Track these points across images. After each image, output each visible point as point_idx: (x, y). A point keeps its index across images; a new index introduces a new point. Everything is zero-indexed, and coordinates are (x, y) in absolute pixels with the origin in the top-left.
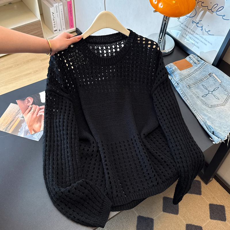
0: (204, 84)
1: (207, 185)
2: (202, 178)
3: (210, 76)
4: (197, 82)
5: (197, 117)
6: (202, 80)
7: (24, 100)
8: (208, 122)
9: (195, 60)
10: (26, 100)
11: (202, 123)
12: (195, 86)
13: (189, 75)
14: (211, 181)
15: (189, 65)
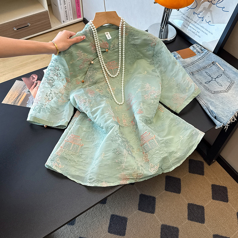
0: (207, 71)
1: (210, 166)
2: (205, 159)
3: (213, 65)
4: (201, 69)
5: (199, 102)
6: (206, 68)
7: (29, 77)
8: (210, 107)
9: (199, 49)
10: (31, 77)
11: (204, 108)
12: (199, 73)
13: (193, 63)
14: (213, 162)
15: (193, 54)
